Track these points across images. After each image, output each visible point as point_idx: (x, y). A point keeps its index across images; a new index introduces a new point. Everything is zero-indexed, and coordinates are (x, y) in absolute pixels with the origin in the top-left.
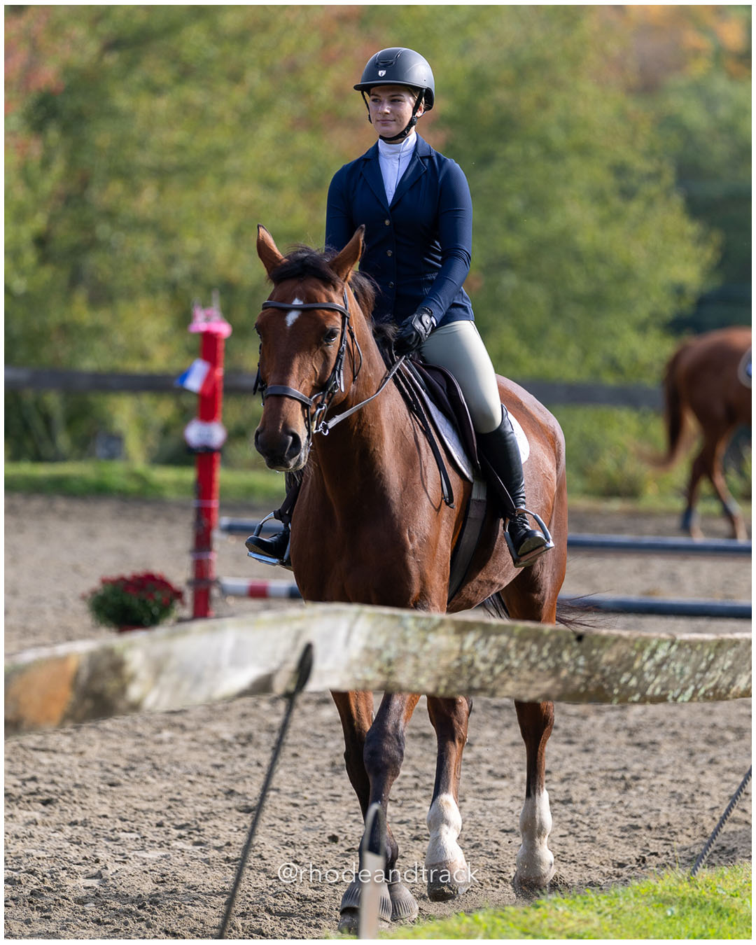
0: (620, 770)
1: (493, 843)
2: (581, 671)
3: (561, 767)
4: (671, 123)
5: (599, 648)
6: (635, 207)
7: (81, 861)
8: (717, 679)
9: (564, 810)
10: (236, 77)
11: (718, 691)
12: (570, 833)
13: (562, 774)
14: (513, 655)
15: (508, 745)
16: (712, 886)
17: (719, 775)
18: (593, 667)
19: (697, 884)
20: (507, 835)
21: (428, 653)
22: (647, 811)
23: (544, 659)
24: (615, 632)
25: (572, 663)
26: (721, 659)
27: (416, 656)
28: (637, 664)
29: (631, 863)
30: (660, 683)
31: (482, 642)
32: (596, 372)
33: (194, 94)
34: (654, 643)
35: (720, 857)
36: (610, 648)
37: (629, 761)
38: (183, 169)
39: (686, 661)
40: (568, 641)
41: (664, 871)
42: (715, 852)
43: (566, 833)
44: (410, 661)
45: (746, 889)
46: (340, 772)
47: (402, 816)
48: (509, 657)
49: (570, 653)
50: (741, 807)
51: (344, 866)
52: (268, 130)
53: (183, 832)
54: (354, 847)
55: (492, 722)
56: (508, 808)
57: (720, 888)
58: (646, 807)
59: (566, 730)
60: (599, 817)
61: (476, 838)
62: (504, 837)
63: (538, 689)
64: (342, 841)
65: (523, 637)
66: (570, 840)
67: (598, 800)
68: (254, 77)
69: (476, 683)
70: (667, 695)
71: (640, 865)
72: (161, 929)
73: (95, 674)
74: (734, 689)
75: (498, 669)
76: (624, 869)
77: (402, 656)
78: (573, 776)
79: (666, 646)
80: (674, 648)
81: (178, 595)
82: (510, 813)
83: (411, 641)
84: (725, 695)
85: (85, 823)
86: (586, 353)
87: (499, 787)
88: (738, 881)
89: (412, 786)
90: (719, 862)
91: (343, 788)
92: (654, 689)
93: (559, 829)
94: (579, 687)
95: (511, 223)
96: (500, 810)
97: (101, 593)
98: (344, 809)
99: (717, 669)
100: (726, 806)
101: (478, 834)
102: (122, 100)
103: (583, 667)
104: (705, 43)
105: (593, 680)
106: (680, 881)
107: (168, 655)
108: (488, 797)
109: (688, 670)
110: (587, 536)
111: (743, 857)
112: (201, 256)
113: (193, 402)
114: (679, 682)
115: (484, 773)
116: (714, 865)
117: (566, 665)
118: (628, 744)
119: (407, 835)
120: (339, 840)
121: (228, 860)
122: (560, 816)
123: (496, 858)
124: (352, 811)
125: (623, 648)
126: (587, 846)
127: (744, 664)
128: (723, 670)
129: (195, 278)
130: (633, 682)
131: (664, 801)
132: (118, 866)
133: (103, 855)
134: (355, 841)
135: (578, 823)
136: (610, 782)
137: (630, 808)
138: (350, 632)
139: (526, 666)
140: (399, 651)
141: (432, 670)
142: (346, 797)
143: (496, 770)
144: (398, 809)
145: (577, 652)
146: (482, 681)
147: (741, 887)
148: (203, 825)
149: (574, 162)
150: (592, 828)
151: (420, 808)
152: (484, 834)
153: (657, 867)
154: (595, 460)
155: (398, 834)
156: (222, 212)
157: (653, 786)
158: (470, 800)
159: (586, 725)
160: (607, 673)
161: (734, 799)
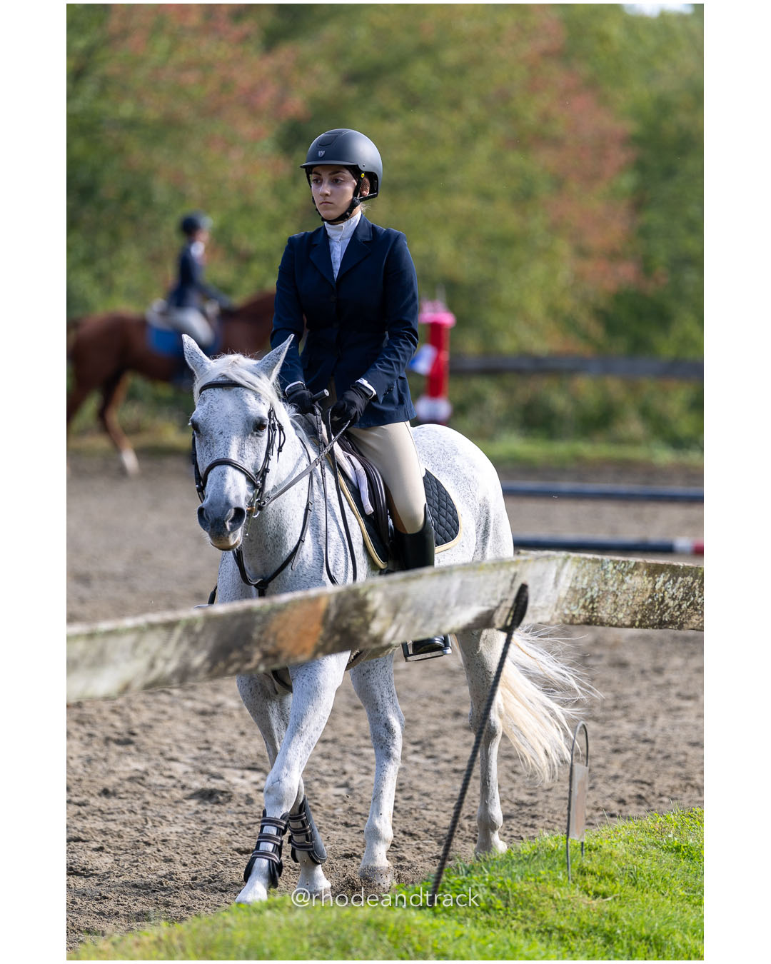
7: (331, 773)
10: (455, 105)
38: (412, 184)
44: (611, 599)
52: (483, 149)
53: (418, 748)
62: (690, 750)
68: (472, 106)
69: (666, 617)
72: (400, 830)
73: (341, 613)
83: (611, 582)
85: (334, 741)
107: (404, 596)
113: (424, 383)
115: (673, 695)
121: (455, 771)
132: (363, 777)
133: (349, 767)
138: (558, 575)
146: (671, 615)
148: (434, 741)
152: (674, 746)
155: (601, 747)
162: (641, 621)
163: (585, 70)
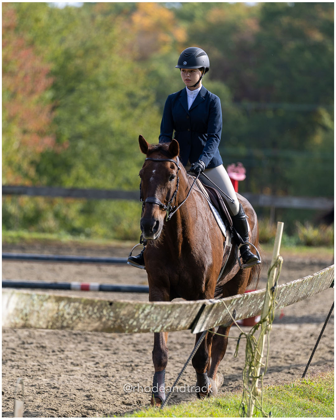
0: (129, 362)
1: (73, 395)
2: (111, 318)
3: (103, 360)
4: (153, 74)
5: (119, 308)
6: (137, 112)
8: (172, 322)
9: (104, 380)
11: (172, 327)
12: (107, 390)
13: (104, 364)
14: (81, 311)
15: (79, 351)
16: (170, 414)
17: (173, 364)
18: (117, 317)
19: (163, 413)
20: (79, 391)
21: (43, 311)
22: (142, 380)
23: (95, 313)
24: (127, 301)
25: (107, 315)
26: (174, 313)
27: (38, 312)
28: (136, 315)
29: (134, 403)
30: (147, 324)
31: (67, 306)
32: (120, 185)
34: (144, 306)
35: (174, 401)
36: (124, 308)
37: (134, 358)
39: (158, 314)
40: (106, 305)
41: (149, 407)
42: (172, 398)
43: (105, 390)
44: (36, 314)
45: (185, 415)
46: (5, 363)
47: (32, 383)
48: (79, 313)
49: (107, 311)
50: (183, 378)
51: (7, 405)
54: (11, 397)
55: (73, 340)
56: (80, 379)
57: (173, 415)
58: (141, 378)
59: (105, 344)
60: (120, 383)
61: (66, 393)
62: (78, 392)
63: (92, 327)
64: (6, 394)
65: (86, 303)
66: (108, 393)
67: (120, 375)
69: (65, 324)
70: (150, 329)
71: (138, 404)
74: (179, 326)
75: (74, 318)
76: (131, 406)
77: (32, 312)
78: (108, 365)
79: (149, 307)
80: (153, 308)
82: (81, 381)
83: (36, 306)
84: (176, 329)
86: (115, 176)
87: (75, 370)
88: (182, 412)
89: (37, 370)
90: (173, 403)
91: (7, 370)
92: (144, 327)
93: (102, 388)
94: (111, 325)
95: (82, 118)
96: (76, 380)
98: (7, 380)
99: (172, 317)
100: (176, 378)
101: (66, 391)
103: (113, 317)
104: (168, 38)
105: (117, 322)
106: (155, 412)
108: (71, 374)
109: (159, 318)
110: (116, 258)
111: (184, 401)
114: (155, 324)
115: (69, 363)
116: (171, 404)
117: (105, 316)
118: (133, 351)
119: (35, 392)
120: (5, 394)
122: (103, 383)
123: (75, 401)
124: (10, 381)
125: (130, 308)
126: (114, 396)
127: (184, 315)
128: (175, 318)
130: (135, 323)
131: (149, 376)
134: (11, 394)
135: (111, 386)
136: (125, 368)
137: (134, 379)
138: (8, 301)
139: (87, 316)
140: (30, 309)
141: (45, 318)
142: (8, 375)
143: (75, 362)
144: (31, 380)
145: (110, 310)
146: (67, 323)
147: (183, 414)
149: (110, 91)
150: (117, 388)
151: (40, 379)
152: (69, 390)
153: (145, 405)
154: (120, 223)
155: (31, 391)
157: (144, 369)
158: (63, 375)
159: (114, 342)
160: (123, 320)
161: (180, 374)
162: (52, 326)
163: (28, 36)
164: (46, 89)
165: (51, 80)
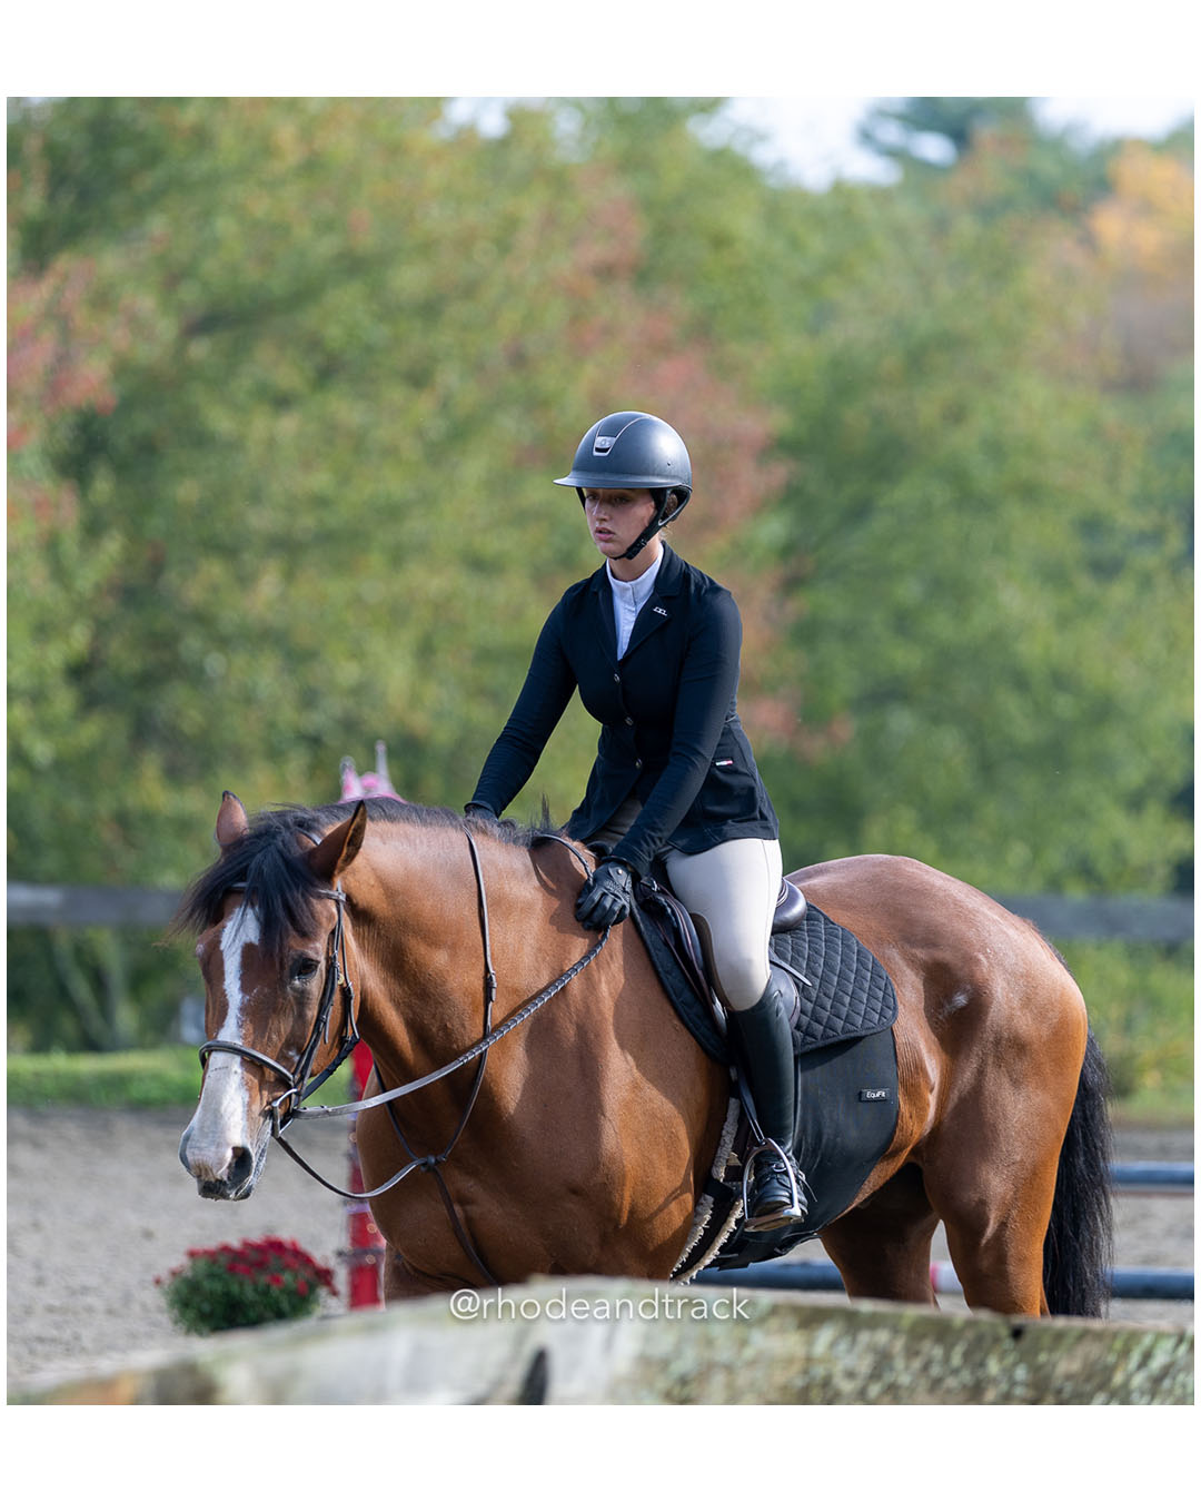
2: (1017, 1388)
5: (1051, 1350)
6: (1120, 592)
14: (899, 1363)
18: (1039, 1382)
23: (955, 1372)
25: (1005, 1379)
27: (729, 1369)
28: (1118, 1378)
33: (345, 408)
34: (1147, 1341)
36: (1070, 1349)
38: (326, 538)
40: (997, 1340)
48: (894, 1368)
49: (1001, 1359)
52: (474, 467)
65: (918, 1332)
75: (875, 1388)
77: (706, 1370)
79: (1168, 1344)
80: (1181, 1349)
81: (325, 1276)
83: (720, 1344)
95: (904, 623)
97: (189, 1274)
102: (220, 421)
103: (1023, 1383)
112: (360, 691)
117: (994, 1381)
125: (1092, 1351)
129: (350, 726)
139: (923, 1380)
140: (700, 1359)
141: (759, 1393)
145: (1010, 1359)
149: (1014, 512)
156: (396, 614)
160: (1066, 1393)
163: (685, 305)
164: (759, 507)
165: (780, 472)
